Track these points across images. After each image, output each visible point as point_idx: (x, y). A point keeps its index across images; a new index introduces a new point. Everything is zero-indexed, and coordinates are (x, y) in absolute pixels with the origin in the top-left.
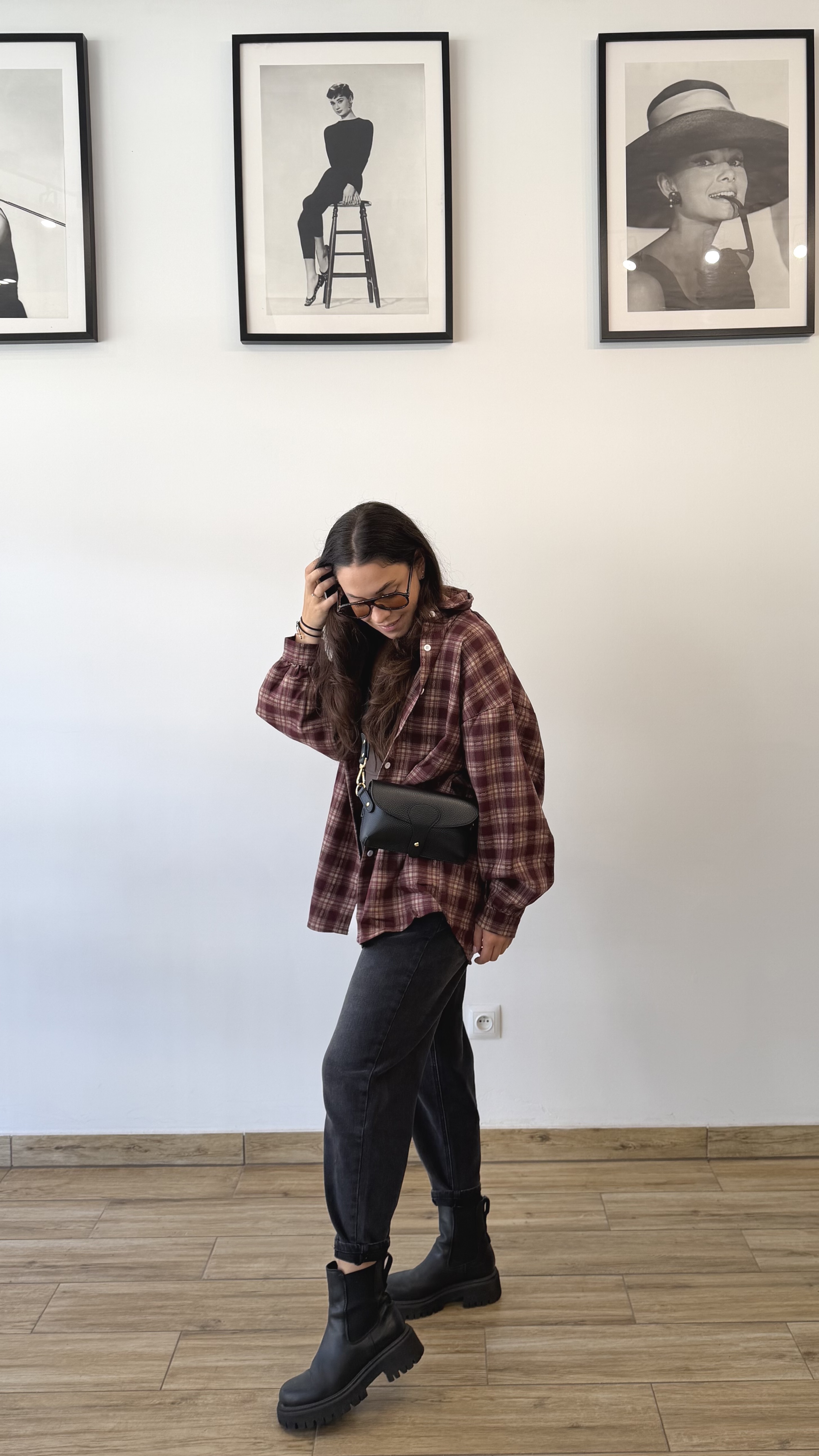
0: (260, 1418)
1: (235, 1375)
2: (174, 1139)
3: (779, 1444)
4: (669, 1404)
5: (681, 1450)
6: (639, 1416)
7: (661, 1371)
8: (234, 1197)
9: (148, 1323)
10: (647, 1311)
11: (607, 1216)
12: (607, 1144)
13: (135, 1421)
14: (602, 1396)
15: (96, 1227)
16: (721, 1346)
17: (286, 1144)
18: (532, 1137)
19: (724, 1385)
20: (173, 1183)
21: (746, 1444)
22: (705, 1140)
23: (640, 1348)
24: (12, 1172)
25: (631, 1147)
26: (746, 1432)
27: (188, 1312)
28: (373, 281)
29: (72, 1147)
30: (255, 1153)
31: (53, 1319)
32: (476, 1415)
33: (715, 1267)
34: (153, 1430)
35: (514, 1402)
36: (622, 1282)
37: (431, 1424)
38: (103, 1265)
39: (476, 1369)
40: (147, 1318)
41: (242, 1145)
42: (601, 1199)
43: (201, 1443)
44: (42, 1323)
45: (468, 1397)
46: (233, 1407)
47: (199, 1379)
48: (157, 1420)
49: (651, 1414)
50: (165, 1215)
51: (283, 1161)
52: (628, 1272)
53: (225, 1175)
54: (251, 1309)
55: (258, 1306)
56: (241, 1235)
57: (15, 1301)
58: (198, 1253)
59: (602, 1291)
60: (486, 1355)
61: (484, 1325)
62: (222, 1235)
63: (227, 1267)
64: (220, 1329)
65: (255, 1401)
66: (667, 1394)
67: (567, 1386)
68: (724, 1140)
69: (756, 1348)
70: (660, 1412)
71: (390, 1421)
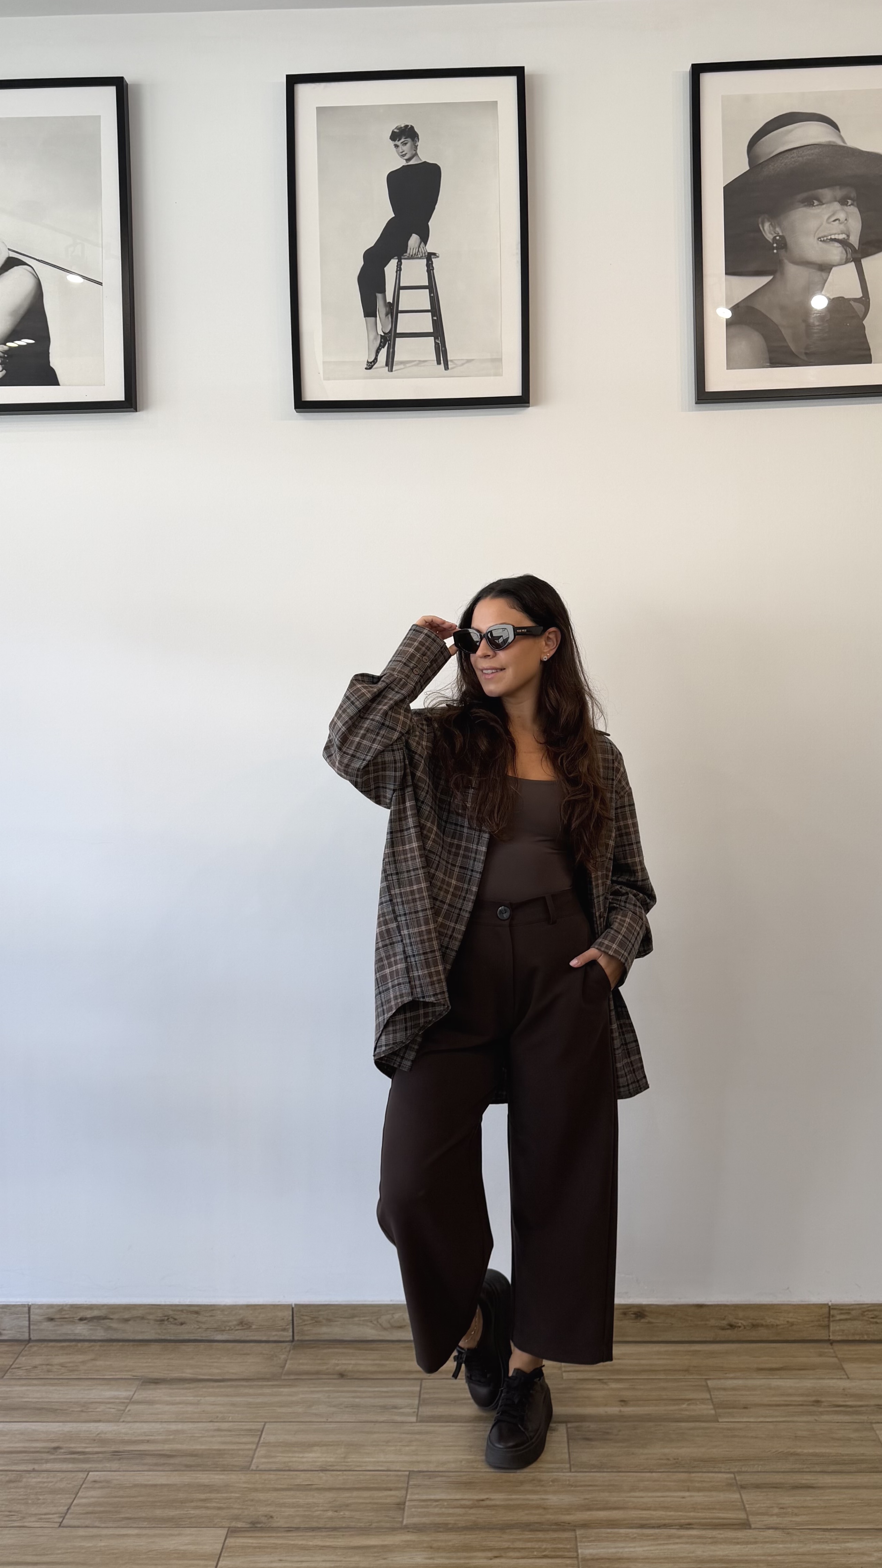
2: (213, 1310)
8: (284, 1377)
9: (191, 1517)
10: (764, 1514)
11: (713, 1404)
12: (713, 1322)
15: (128, 1409)
16: (851, 1555)
17: (342, 1317)
18: (625, 1314)
20: (215, 1360)
22: (827, 1319)
23: (757, 1556)
24: (31, 1346)
25: (740, 1327)
27: (236, 1506)
29: (98, 1318)
30: (306, 1328)
31: (84, 1512)
33: (842, 1465)
36: (734, 1481)
38: (137, 1452)
40: (190, 1512)
41: (291, 1318)
42: (707, 1386)
44: (73, 1514)
50: (205, 1397)
51: (338, 1337)
52: (740, 1470)
53: (272, 1353)
54: (307, 1504)
55: (315, 1501)
56: (293, 1420)
57: (40, 1491)
58: (244, 1440)
59: (710, 1491)
60: (578, 1560)
61: (575, 1526)
62: (271, 1420)
63: (278, 1456)
64: (272, 1526)
68: (849, 1319)
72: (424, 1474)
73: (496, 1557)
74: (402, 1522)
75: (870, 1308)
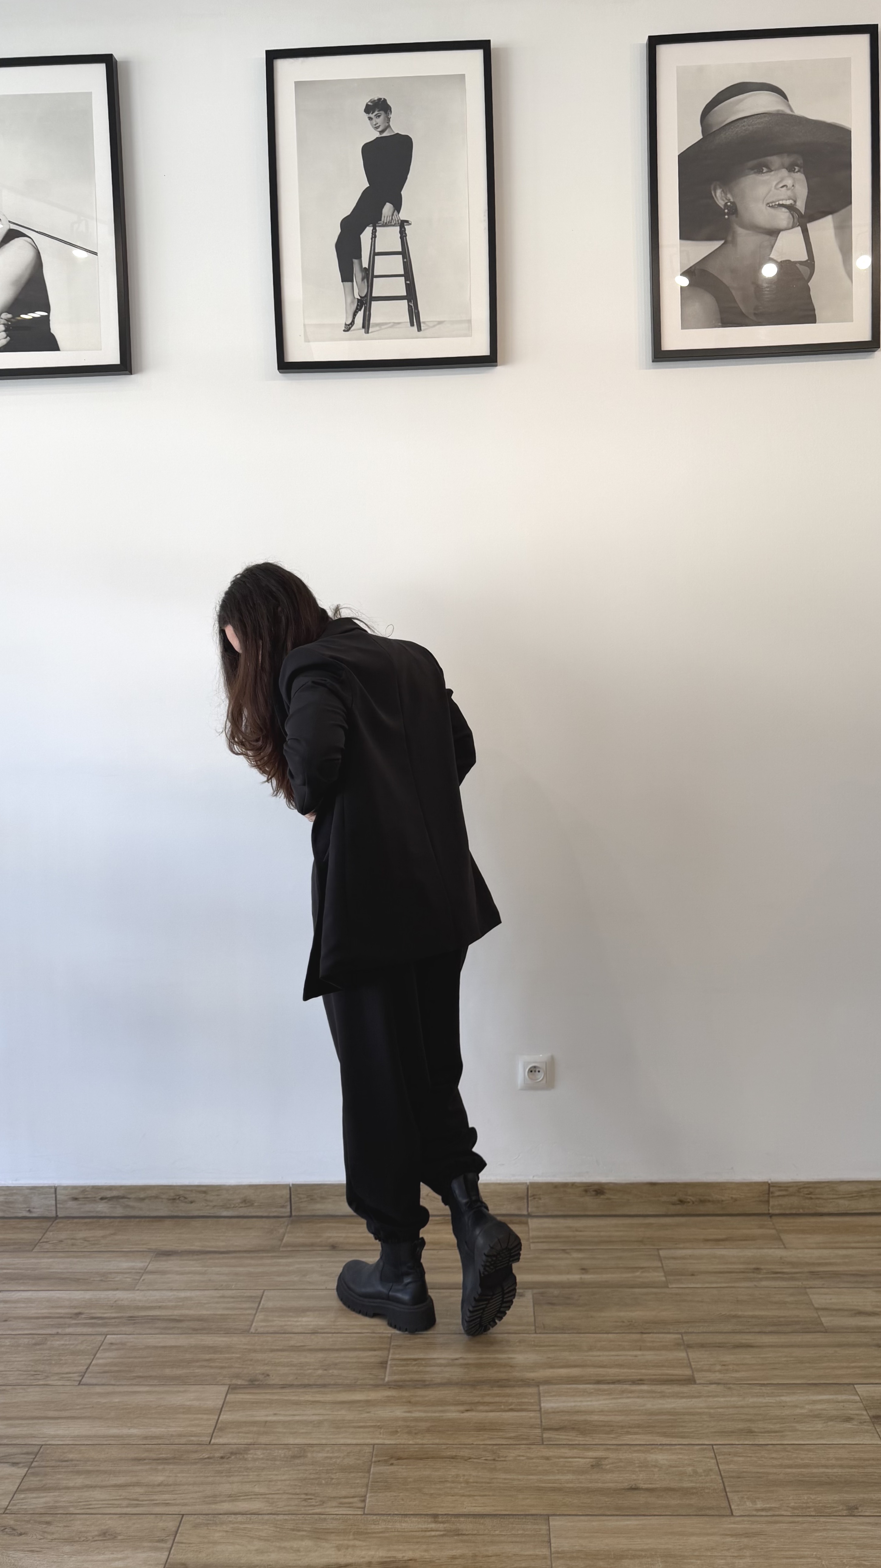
0: (310, 1474)
2: (219, 1190)
3: (846, 1510)
4: (732, 1466)
5: (744, 1514)
6: (700, 1478)
7: (723, 1433)
8: (281, 1249)
9: (195, 1376)
10: (708, 1371)
11: (664, 1272)
12: (665, 1198)
13: (184, 1475)
14: (661, 1457)
15: (142, 1279)
16: (785, 1408)
17: (333, 1196)
18: (586, 1191)
19: (789, 1448)
20: (219, 1235)
21: (812, 1509)
22: (767, 1195)
23: (701, 1408)
24: (58, 1223)
25: (689, 1202)
26: (813, 1497)
27: (236, 1365)
28: (413, 304)
29: (117, 1198)
30: (301, 1205)
31: (101, 1371)
32: (532, 1474)
33: (778, 1326)
34: (203, 1484)
35: (570, 1462)
36: (682, 1341)
37: (485, 1483)
38: (150, 1318)
39: (531, 1428)
40: (195, 1371)
41: (288, 1196)
42: (659, 1255)
43: (251, 1498)
44: (90, 1375)
45: (523, 1456)
46: (284, 1463)
47: (247, 1433)
48: (205, 1475)
49: (713, 1477)
50: (211, 1267)
51: (331, 1213)
52: (687, 1331)
53: (272, 1227)
54: (301, 1363)
55: (307, 1360)
56: (289, 1288)
57: (63, 1352)
58: (245, 1306)
59: (661, 1350)
60: (541, 1414)
61: (539, 1382)
62: (270, 1288)
63: (275, 1320)
64: (269, 1383)
65: (306, 1457)
66: (729, 1456)
67: (625, 1447)
68: (787, 1195)
69: (821, 1410)
70: (723, 1474)
71: (443, 1480)
73: (467, 1411)
74: (384, 1379)
75: (806, 1186)
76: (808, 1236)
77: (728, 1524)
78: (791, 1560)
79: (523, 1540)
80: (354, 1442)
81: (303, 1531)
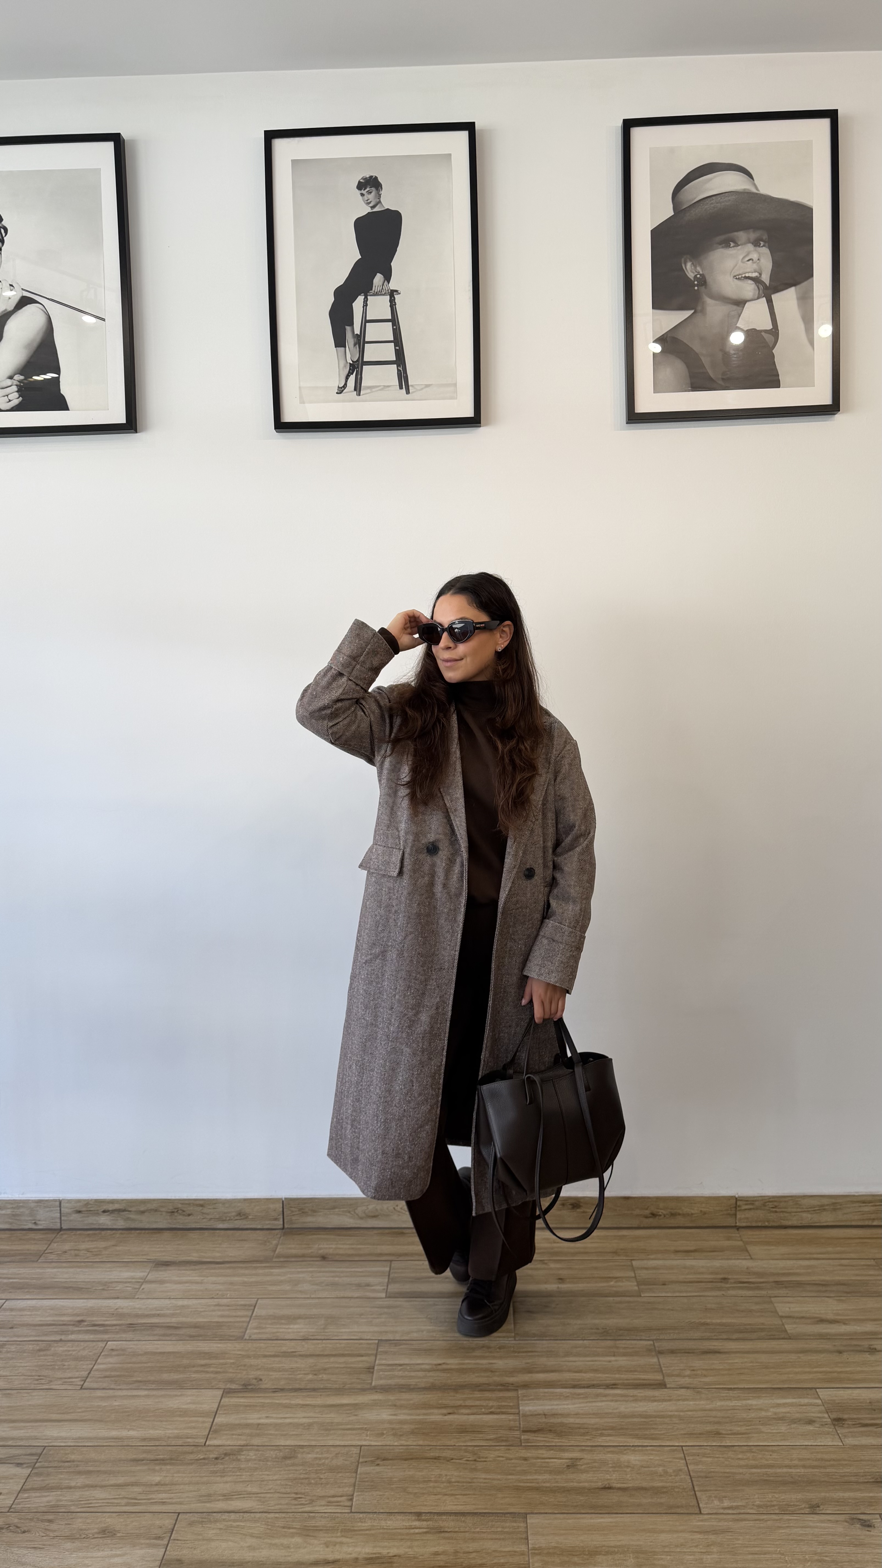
0: (300, 1474)
1: (277, 1432)
2: (216, 1203)
3: (809, 1508)
4: (700, 1466)
5: (712, 1512)
6: (670, 1478)
7: (691, 1435)
8: (274, 1260)
10: (678, 1376)
11: (637, 1282)
12: (637, 1212)
13: (180, 1475)
14: (634, 1458)
15: (142, 1288)
16: (751, 1411)
17: (324, 1209)
18: (563, 1205)
19: (754, 1449)
20: (215, 1246)
21: (776, 1508)
22: (734, 1209)
23: (671, 1412)
24: (62, 1234)
25: (660, 1215)
26: (777, 1496)
27: (231, 1370)
28: (402, 369)
29: (119, 1211)
30: (294, 1218)
31: (102, 1376)
32: (511, 1474)
34: (198, 1483)
35: (548, 1463)
36: (653, 1347)
37: (466, 1482)
38: (149, 1325)
39: (510, 1430)
40: (191, 1376)
41: (281, 1209)
42: (632, 1266)
43: (244, 1497)
44: (91, 1380)
45: (502, 1457)
46: (275, 1463)
47: (241, 1435)
48: (201, 1475)
49: (683, 1477)
50: (207, 1277)
51: (321, 1225)
52: (658, 1337)
53: (266, 1239)
54: (292, 1368)
55: (298, 1366)
56: (281, 1297)
57: (65, 1358)
58: (239, 1313)
59: (633, 1355)
60: (519, 1416)
61: (517, 1387)
62: (263, 1297)
63: (268, 1328)
64: (261, 1387)
65: (296, 1457)
66: (697, 1457)
67: (599, 1448)
68: (754, 1209)
69: (786, 1413)
70: (692, 1474)
71: (426, 1479)
72: (391, 1342)
73: (450, 1414)
74: (371, 1384)
75: (771, 1200)
76: (772, 1247)
77: (696, 1522)
78: (756, 1556)
79: (502, 1537)
80: (342, 1443)
81: (293, 1528)
